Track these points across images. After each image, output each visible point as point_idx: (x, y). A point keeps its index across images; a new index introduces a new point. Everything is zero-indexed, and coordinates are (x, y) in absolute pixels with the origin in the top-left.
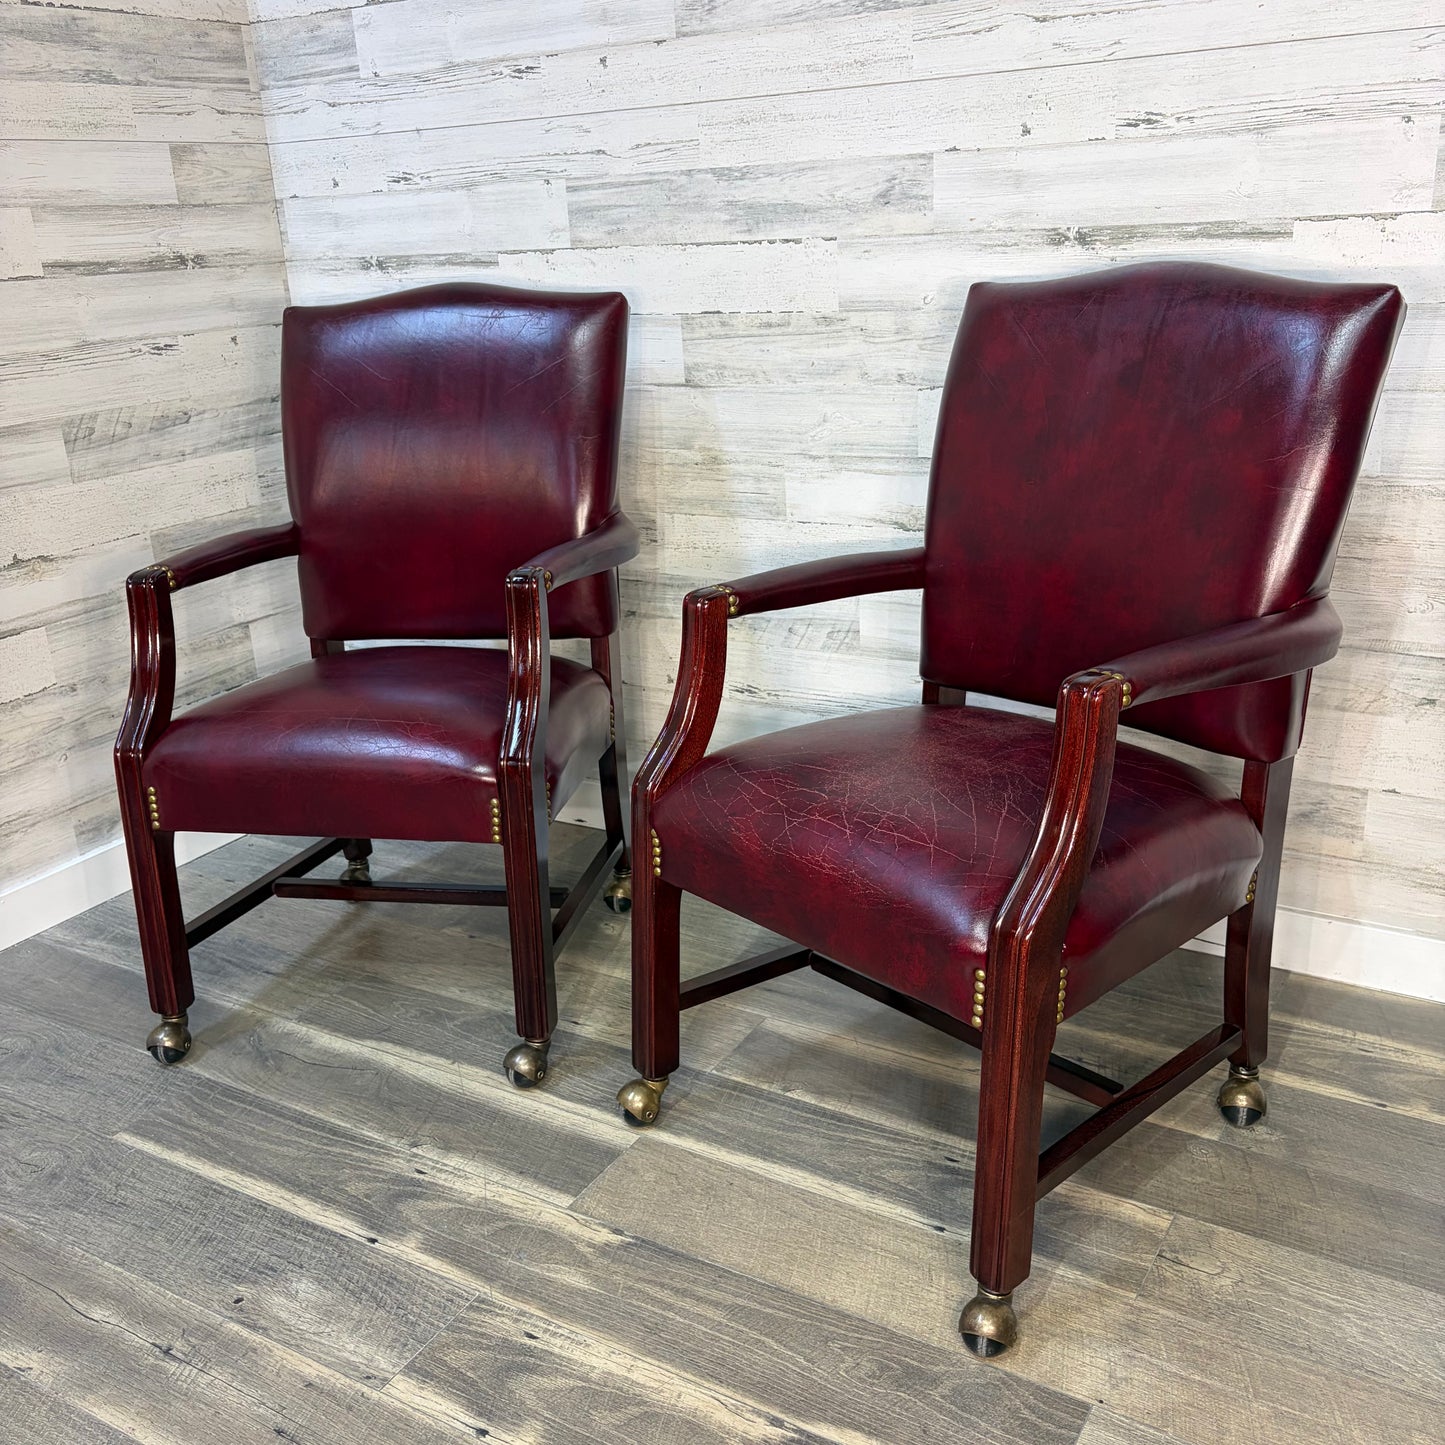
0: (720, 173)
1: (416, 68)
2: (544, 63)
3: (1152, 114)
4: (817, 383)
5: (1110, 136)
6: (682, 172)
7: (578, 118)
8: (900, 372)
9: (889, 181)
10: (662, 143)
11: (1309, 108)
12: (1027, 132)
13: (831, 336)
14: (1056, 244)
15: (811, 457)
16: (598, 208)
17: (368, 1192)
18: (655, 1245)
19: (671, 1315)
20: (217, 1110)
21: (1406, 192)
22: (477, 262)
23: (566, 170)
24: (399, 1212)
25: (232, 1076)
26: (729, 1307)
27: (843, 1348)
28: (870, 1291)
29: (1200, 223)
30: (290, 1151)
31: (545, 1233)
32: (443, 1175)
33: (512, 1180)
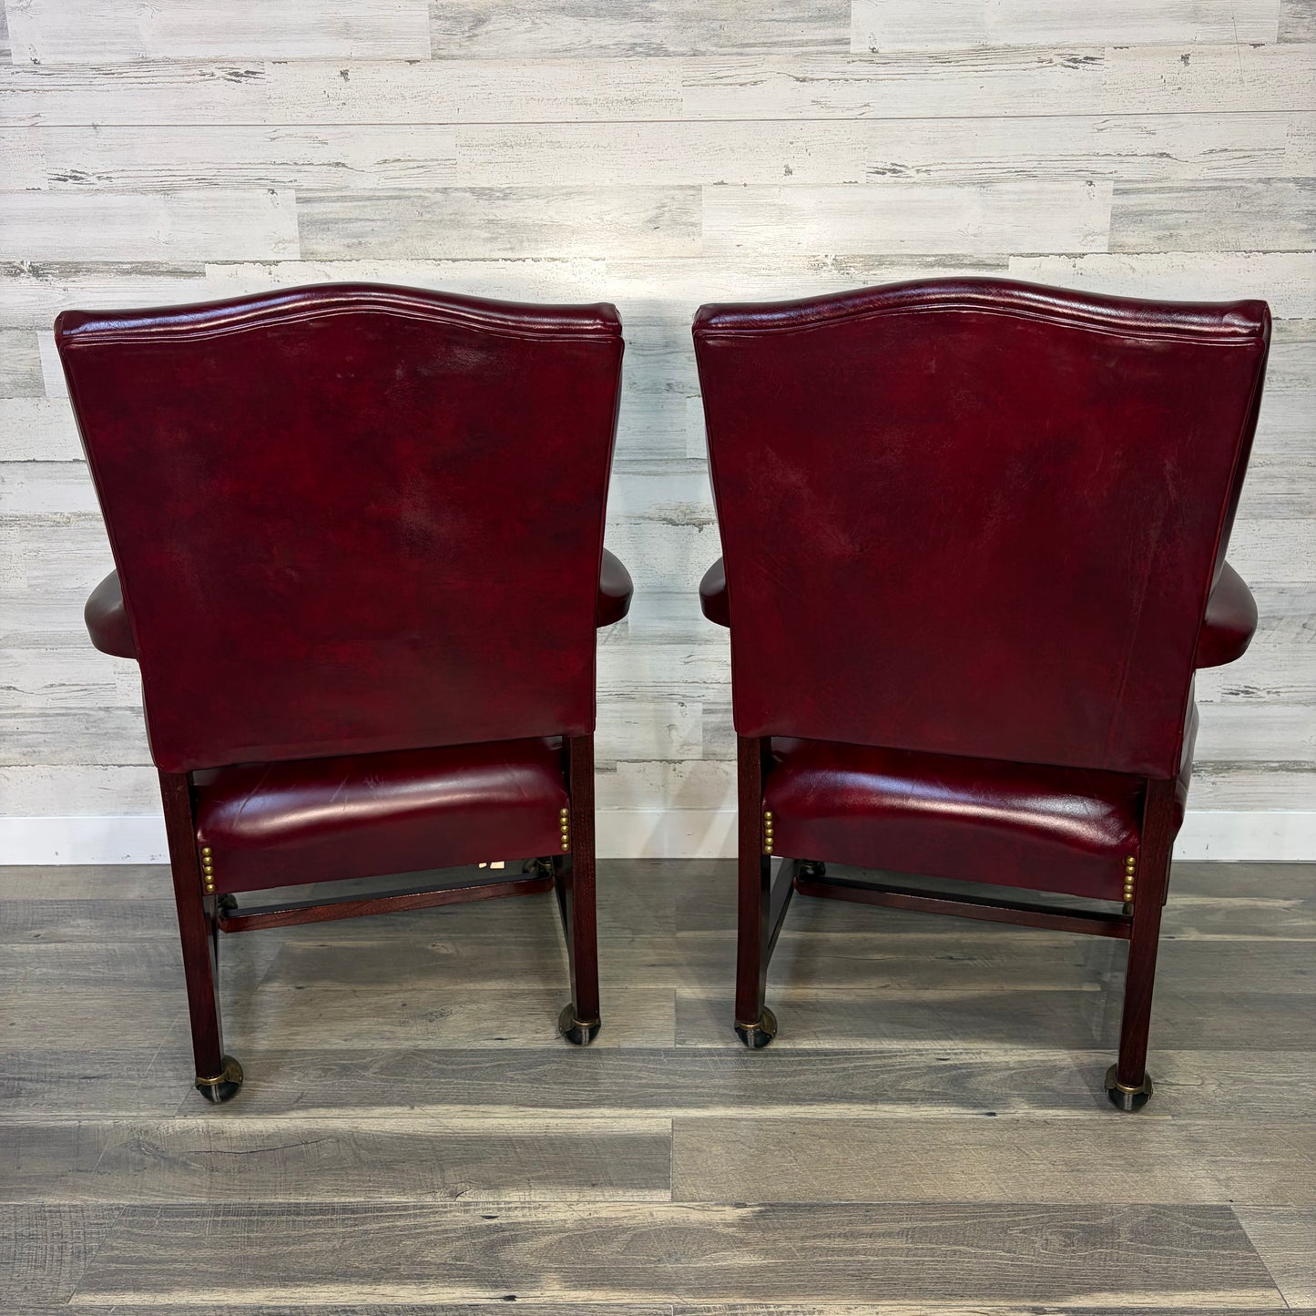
0: (479, 193)
1: (94, 60)
2: (268, 68)
3: (897, 165)
5: (862, 181)
6: (437, 190)
7: (313, 129)
8: (669, 382)
9: (659, 208)
10: (413, 160)
11: (1019, 169)
12: (789, 172)
14: (815, 270)
16: (335, 221)
17: (454, 1254)
18: (784, 1205)
19: (862, 1258)
20: (179, 1234)
21: (1090, 238)
22: (176, 273)
23: (295, 181)
24: (509, 1262)
25: (160, 1194)
26: (904, 1233)
27: (1024, 1231)
28: (993, 1179)
29: (937, 255)
30: (319, 1245)
31: (674, 1229)
32: (516, 1213)
33: (591, 1194)
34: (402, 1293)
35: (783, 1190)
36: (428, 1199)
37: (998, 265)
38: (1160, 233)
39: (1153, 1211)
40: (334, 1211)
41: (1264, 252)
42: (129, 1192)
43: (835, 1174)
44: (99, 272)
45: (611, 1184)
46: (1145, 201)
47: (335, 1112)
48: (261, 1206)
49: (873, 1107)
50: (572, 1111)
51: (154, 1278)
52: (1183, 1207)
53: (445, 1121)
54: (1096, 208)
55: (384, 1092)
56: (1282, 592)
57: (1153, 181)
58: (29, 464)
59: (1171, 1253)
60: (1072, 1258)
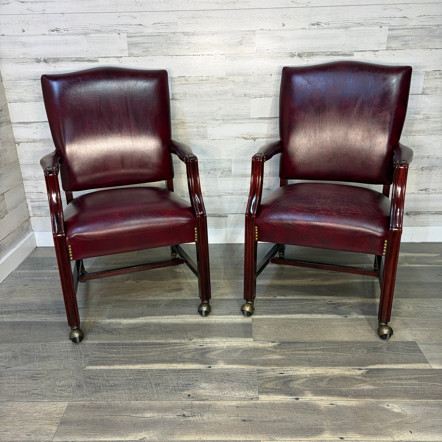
0: (185, 34)
3: (319, 22)
4: (218, 98)
5: (307, 28)
6: (171, 33)
7: (132, 13)
8: (245, 94)
9: (242, 38)
10: (164, 23)
11: (358, 23)
12: (284, 25)
13: (223, 83)
14: (292, 57)
15: (216, 120)
16: (139, 43)
17: (192, 356)
18: (286, 342)
19: (309, 356)
20: (113, 351)
21: (380, 45)
22: (89, 61)
23: (126, 30)
24: (208, 358)
25: (106, 340)
26: (321, 350)
27: (356, 349)
28: (347, 335)
29: (331, 52)
30: (153, 353)
31: (255, 349)
32: (209, 344)
33: (230, 339)
34: (179, 366)
35: (285, 338)
36: (183, 341)
37: (350, 55)
38: (403, 43)
39: (393, 343)
40: (156, 344)
41: (436, 49)
42: (97, 339)
43: (300, 334)
44: (65, 61)
45: (236, 337)
46: (399, 33)
47: (153, 317)
48: (135, 343)
49: (311, 315)
50: (222, 316)
51: (108, 362)
52: (402, 342)
53: (185, 319)
54: (382, 35)
55: (167, 312)
56: (438, 158)
57: (401, 26)
58: (45, 122)
59: (398, 354)
60: (370, 355)
